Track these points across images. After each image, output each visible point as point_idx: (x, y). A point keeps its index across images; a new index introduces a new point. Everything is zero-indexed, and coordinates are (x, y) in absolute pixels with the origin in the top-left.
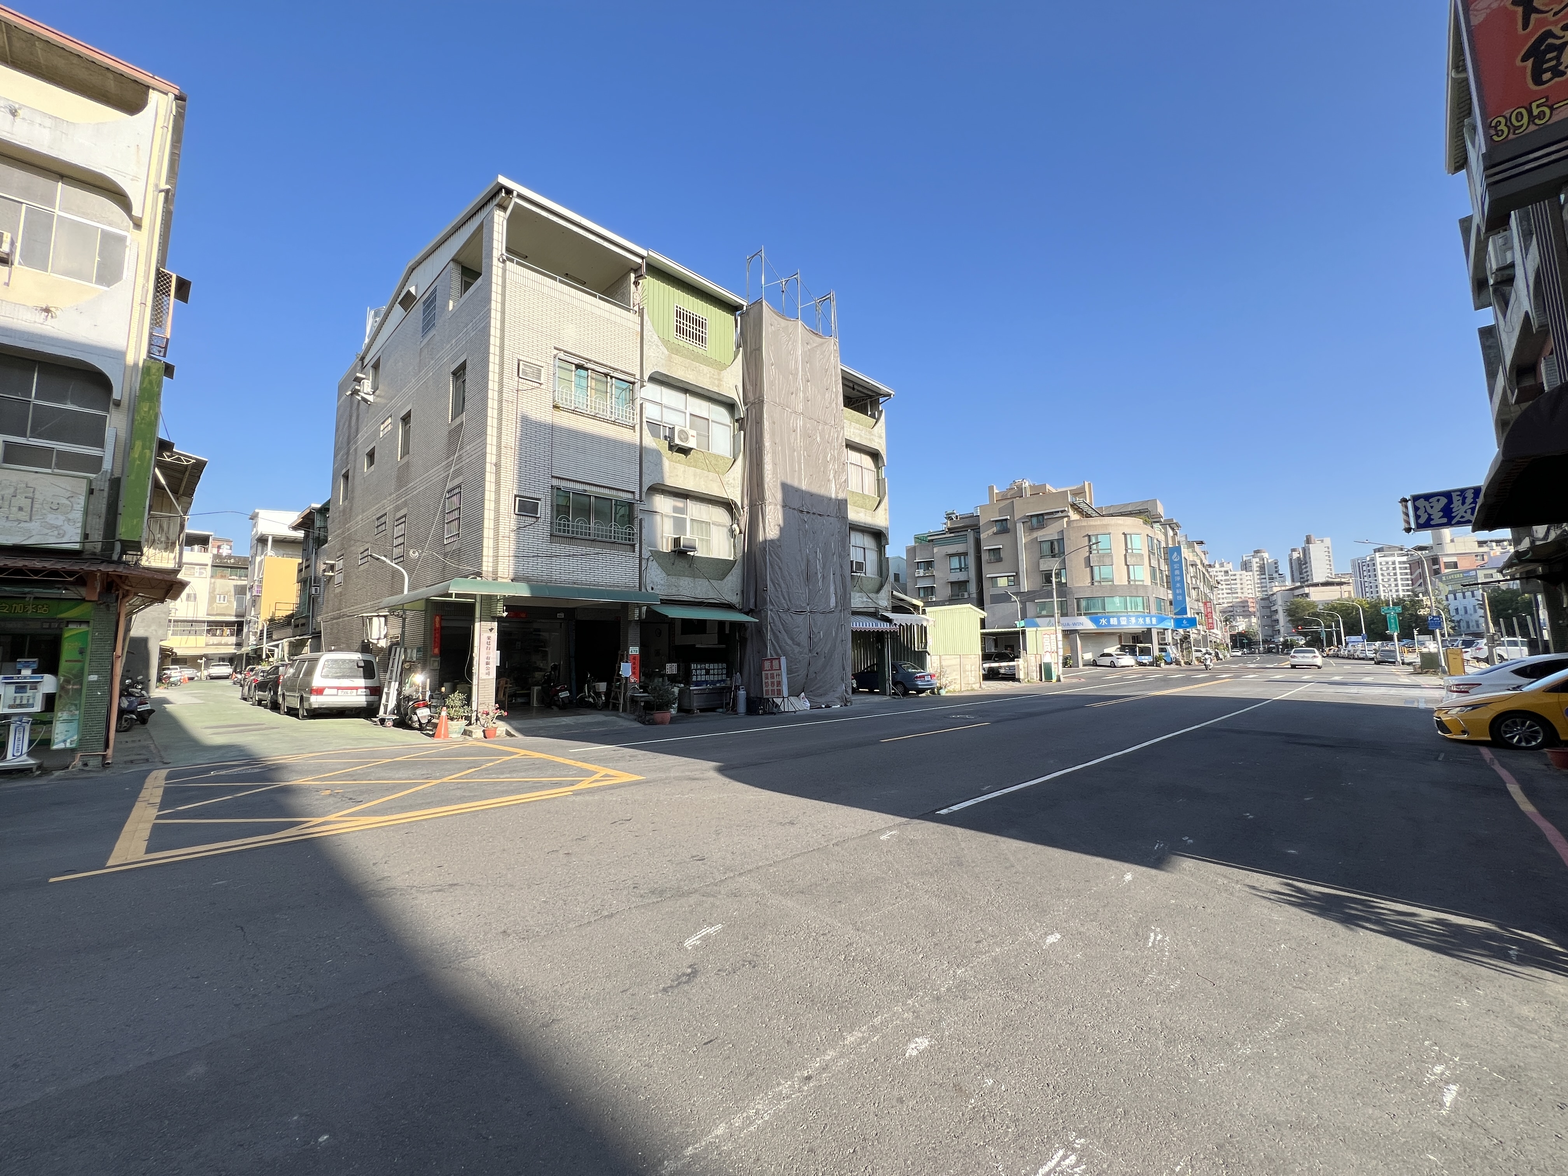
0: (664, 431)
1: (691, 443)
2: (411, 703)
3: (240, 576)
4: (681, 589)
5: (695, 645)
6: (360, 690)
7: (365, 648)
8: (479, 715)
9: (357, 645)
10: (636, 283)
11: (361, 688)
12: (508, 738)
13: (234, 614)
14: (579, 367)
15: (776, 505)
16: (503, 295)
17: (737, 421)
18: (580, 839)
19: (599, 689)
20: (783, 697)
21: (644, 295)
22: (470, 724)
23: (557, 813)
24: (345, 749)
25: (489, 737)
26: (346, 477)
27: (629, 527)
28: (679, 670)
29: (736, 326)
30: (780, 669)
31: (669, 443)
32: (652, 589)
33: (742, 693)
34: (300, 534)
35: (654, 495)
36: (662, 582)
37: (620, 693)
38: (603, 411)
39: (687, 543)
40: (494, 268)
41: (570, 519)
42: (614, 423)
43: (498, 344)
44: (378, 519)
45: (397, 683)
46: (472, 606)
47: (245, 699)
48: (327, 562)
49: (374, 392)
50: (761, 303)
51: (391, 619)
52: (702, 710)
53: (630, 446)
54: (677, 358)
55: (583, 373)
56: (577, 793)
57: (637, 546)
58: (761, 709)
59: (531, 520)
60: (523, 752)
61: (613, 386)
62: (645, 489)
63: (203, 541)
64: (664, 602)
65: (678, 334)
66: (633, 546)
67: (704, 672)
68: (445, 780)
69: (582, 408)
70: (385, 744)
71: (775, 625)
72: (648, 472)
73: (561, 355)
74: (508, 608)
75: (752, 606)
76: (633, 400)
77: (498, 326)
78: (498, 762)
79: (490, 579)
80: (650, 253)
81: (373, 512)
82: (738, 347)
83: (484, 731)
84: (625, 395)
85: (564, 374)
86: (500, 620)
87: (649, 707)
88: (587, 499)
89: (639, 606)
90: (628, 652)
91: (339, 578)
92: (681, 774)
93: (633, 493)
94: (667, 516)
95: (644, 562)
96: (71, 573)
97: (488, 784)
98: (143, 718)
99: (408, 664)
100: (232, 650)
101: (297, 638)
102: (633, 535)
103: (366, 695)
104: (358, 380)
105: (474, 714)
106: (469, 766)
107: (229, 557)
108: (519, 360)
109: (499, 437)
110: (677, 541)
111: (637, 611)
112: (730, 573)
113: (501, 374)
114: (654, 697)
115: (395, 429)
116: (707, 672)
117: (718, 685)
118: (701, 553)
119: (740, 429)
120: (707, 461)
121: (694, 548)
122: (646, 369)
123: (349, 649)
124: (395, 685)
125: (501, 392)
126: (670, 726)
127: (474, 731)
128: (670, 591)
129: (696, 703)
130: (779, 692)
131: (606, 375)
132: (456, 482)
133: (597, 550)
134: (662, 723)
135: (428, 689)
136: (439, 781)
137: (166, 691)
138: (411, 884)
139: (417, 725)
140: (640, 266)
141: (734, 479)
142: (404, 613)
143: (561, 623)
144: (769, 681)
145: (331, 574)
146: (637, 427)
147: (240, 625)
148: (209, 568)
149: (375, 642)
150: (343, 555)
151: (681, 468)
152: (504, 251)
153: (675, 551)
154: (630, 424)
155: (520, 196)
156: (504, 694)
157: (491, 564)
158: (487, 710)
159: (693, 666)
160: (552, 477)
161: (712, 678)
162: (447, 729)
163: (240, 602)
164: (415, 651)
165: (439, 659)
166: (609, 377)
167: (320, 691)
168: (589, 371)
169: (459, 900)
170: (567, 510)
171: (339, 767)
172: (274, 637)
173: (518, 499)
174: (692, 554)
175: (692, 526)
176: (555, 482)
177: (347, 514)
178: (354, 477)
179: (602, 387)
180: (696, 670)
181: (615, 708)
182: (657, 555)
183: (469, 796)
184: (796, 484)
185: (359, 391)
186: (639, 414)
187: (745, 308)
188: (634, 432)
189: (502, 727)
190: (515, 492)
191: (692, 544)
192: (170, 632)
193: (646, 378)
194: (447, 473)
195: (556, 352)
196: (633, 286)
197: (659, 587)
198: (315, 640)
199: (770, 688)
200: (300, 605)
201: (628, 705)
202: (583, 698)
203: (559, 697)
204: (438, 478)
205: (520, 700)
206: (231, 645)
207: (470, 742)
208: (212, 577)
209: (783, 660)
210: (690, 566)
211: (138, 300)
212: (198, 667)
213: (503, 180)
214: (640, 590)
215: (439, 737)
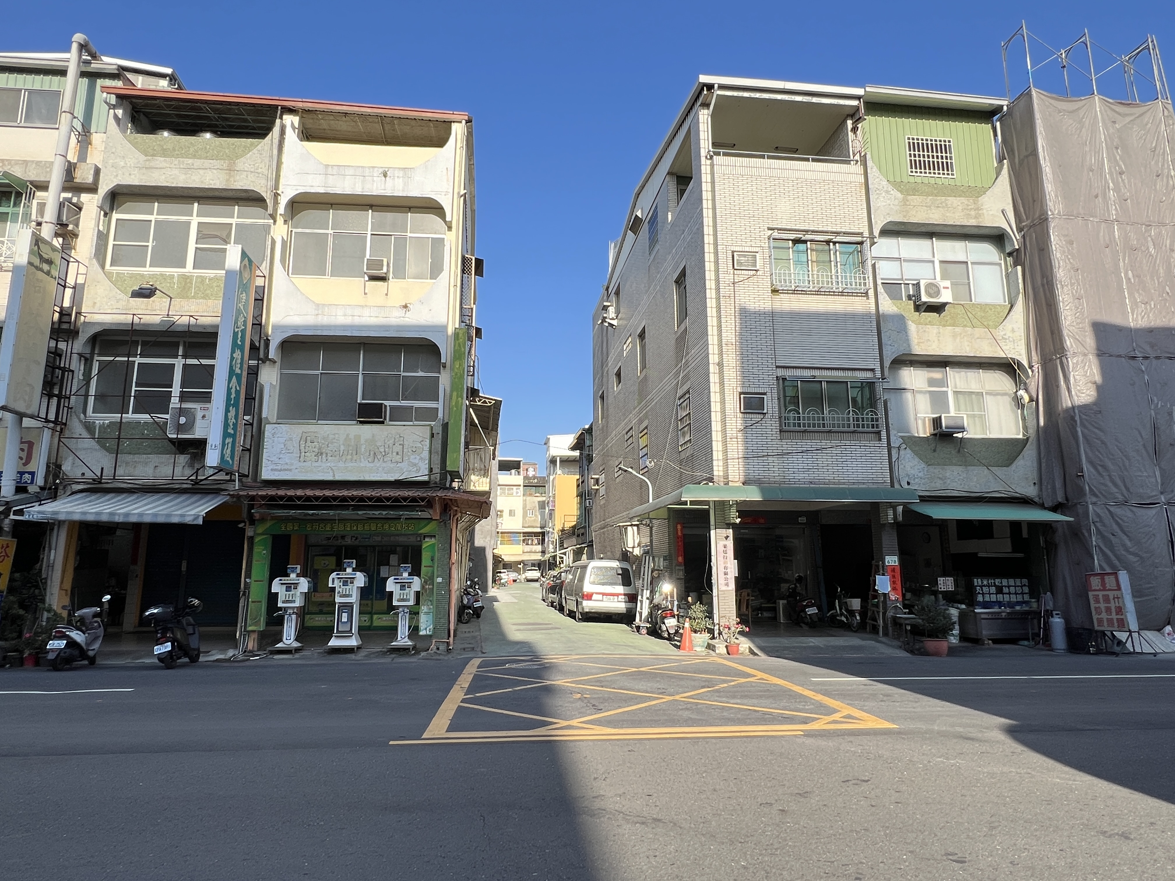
0: (907, 290)
1: (946, 297)
2: (660, 612)
3: (542, 494)
4: (948, 481)
5: (976, 554)
6: (620, 597)
7: (625, 556)
8: (721, 629)
9: (618, 554)
10: (855, 130)
11: (621, 594)
12: (751, 656)
13: (539, 526)
14: (796, 241)
15: (1085, 355)
16: (713, 191)
17: (1010, 254)
18: (800, 794)
19: (851, 606)
20: (1130, 631)
21: (865, 138)
22: (713, 638)
23: (781, 754)
24: (604, 654)
25: (732, 654)
26: (602, 397)
27: (872, 411)
28: (956, 585)
29: (995, 135)
30: (1119, 589)
31: (915, 302)
32: (908, 483)
33: (1057, 621)
34: (577, 453)
35: (900, 369)
36: (920, 475)
37: (878, 612)
38: (828, 283)
39: (951, 423)
40: (703, 168)
41: (801, 411)
42: (842, 294)
43: (712, 242)
44: (627, 433)
45: (649, 592)
46: (707, 512)
47: (544, 600)
48: (593, 476)
49: (617, 317)
50: (1029, 95)
51: (641, 526)
52: (995, 641)
53: (866, 316)
54: (915, 200)
55: (801, 247)
56: (808, 734)
57: (884, 434)
58: (1092, 646)
59: (758, 417)
60: (760, 675)
61: (838, 253)
62: (887, 364)
63: (515, 466)
64: (924, 499)
65: (914, 170)
66: (879, 433)
67: (993, 590)
68: (677, 697)
69: (804, 286)
70: (637, 652)
71: (1104, 525)
72: (889, 343)
73: (776, 234)
74: (742, 514)
75: (1060, 498)
76: (863, 263)
77: (711, 224)
78: (733, 683)
79: (722, 484)
80: (868, 89)
81: (623, 427)
82: (1001, 160)
83: (727, 647)
84: (855, 258)
85: (782, 254)
86: (734, 526)
87: (917, 632)
88: (818, 385)
89: (894, 506)
90: (884, 563)
91: (602, 491)
92: (948, 729)
93: (872, 370)
94: (920, 392)
95: (894, 452)
96: (423, 499)
97: (715, 708)
98: (477, 613)
99: (657, 572)
100: (538, 557)
101: (578, 546)
102: (877, 420)
103: (625, 602)
104: (605, 308)
105: (717, 627)
106: (704, 684)
107: (534, 477)
108: (733, 252)
109: (720, 335)
110: (937, 422)
111: (891, 512)
112: (1021, 456)
113: (717, 271)
114: (923, 620)
115: (634, 346)
116: (1000, 590)
117: (1018, 608)
118: (973, 433)
119: (1015, 264)
120: (970, 315)
121: (962, 429)
122: (876, 222)
123: (612, 558)
124: (647, 593)
125: (718, 289)
126: (949, 659)
127: (717, 646)
128: (933, 485)
129: (986, 631)
130: (1122, 625)
131: (828, 242)
132: (685, 388)
133: (834, 443)
134: (937, 654)
135: (675, 598)
136: (671, 698)
137: (497, 591)
138: (619, 810)
139: (666, 635)
140: (857, 108)
141: (1013, 331)
142: (651, 522)
143: (804, 529)
144: (1102, 605)
145: (597, 487)
146: (871, 293)
147: (543, 534)
148: (522, 487)
149: (631, 550)
150: (604, 469)
151: (933, 331)
152: (710, 148)
153: (935, 435)
154: (862, 291)
155: (722, 87)
156: (747, 607)
157: (721, 468)
158: (728, 624)
159: (977, 582)
160: (777, 367)
161: (1007, 598)
162: (691, 641)
163: (542, 515)
164: (662, 559)
165: (683, 568)
166: (831, 244)
167: (589, 597)
168: (809, 243)
169: (658, 840)
170: (796, 401)
171: (594, 671)
172: (565, 546)
173: (742, 396)
174: (960, 435)
175: (957, 401)
176: (780, 373)
177: (605, 431)
178: (607, 397)
179: (824, 257)
180: (981, 587)
181: (875, 630)
182: (912, 442)
183: (695, 719)
184: (1116, 320)
185: (606, 318)
186: (871, 278)
187: (1005, 108)
188: (868, 299)
189: (745, 644)
190: (739, 390)
191: (959, 423)
192: (499, 542)
193: (876, 232)
194: (677, 380)
195: (770, 232)
196: (851, 134)
197: (916, 480)
198: (591, 548)
199: (1104, 616)
200: (580, 517)
201: (890, 629)
202: (834, 616)
203: (806, 613)
204: (670, 387)
205: (766, 614)
206: (538, 552)
207: (713, 658)
208: (524, 495)
209: (1124, 577)
210: (959, 451)
211: (452, 284)
212: (518, 571)
213: (704, 79)
214: (892, 485)
215: (684, 649)
